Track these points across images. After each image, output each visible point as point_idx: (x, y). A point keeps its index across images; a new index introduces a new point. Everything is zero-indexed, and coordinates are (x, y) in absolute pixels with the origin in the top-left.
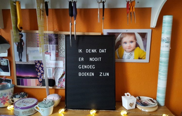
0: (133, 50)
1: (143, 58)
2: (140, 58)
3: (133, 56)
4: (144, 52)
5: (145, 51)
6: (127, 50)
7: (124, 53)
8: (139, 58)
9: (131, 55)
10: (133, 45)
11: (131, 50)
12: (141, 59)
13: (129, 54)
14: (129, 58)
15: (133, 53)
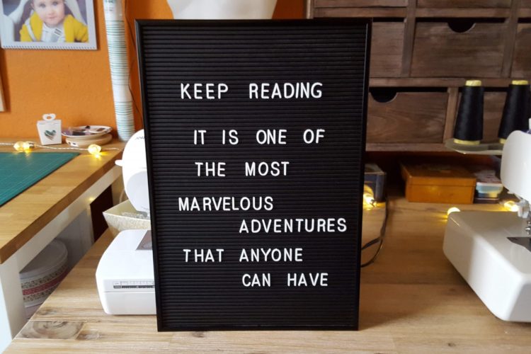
0: (61, 22)
1: (84, 39)
2: (78, 39)
3: (63, 35)
4: (83, 25)
5: (85, 24)
6: (49, 21)
7: (44, 29)
8: (76, 41)
9: (58, 32)
10: (58, 9)
11: (56, 21)
12: (80, 41)
13: (54, 30)
14: (55, 40)
15: (63, 30)
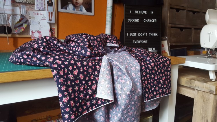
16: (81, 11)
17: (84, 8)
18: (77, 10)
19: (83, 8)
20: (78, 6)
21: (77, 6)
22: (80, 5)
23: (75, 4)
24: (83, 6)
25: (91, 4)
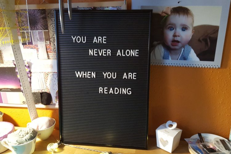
16: (185, 58)
17: (192, 51)
18: (172, 59)
19: (190, 52)
20: (177, 47)
21: (175, 49)
22: (183, 46)
23: (170, 43)
24: (190, 47)
25: (214, 41)
